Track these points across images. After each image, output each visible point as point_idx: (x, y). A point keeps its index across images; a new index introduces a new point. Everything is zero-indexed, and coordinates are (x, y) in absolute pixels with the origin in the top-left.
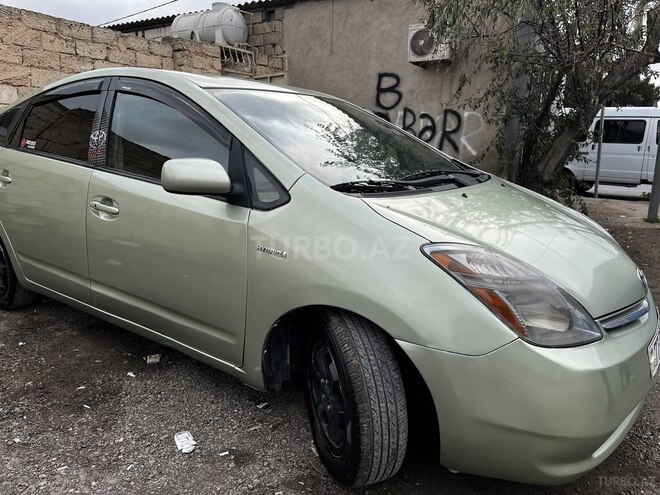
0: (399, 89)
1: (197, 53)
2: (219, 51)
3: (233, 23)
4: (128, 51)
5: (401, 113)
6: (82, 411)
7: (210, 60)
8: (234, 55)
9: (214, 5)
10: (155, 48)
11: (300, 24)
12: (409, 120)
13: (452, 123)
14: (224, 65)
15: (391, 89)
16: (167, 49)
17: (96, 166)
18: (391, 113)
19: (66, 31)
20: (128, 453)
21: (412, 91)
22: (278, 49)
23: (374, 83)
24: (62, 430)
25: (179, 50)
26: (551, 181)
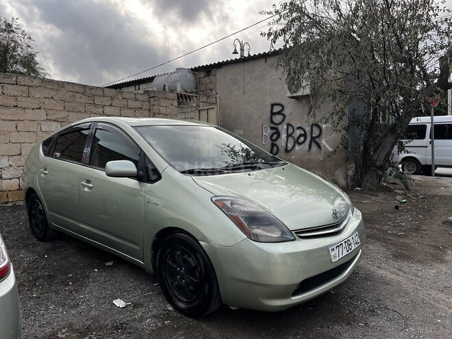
0: (283, 112)
1: (163, 98)
2: (176, 95)
3: (187, 79)
4: (124, 100)
5: (285, 127)
6: (68, 285)
7: (170, 101)
8: (186, 97)
9: (177, 69)
10: (139, 97)
11: (226, 77)
12: (290, 131)
13: (316, 132)
14: (179, 104)
15: (279, 113)
16: (146, 97)
17: (85, 165)
18: (280, 127)
19: (89, 92)
20: (83, 302)
21: (291, 113)
22: (214, 92)
23: (269, 109)
24: (57, 292)
25: (153, 97)
26: (381, 166)
